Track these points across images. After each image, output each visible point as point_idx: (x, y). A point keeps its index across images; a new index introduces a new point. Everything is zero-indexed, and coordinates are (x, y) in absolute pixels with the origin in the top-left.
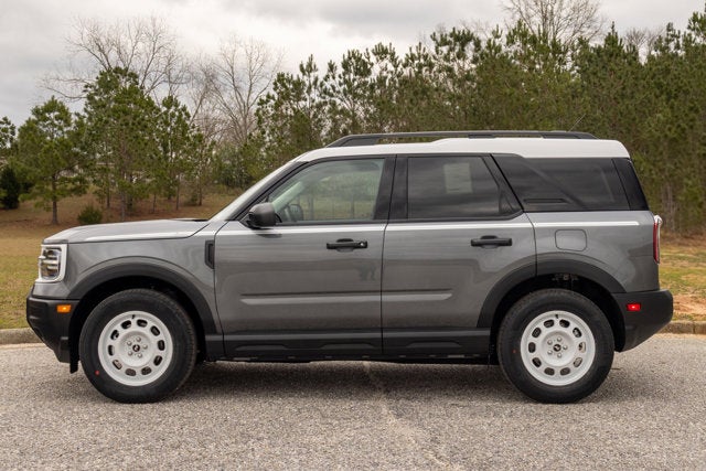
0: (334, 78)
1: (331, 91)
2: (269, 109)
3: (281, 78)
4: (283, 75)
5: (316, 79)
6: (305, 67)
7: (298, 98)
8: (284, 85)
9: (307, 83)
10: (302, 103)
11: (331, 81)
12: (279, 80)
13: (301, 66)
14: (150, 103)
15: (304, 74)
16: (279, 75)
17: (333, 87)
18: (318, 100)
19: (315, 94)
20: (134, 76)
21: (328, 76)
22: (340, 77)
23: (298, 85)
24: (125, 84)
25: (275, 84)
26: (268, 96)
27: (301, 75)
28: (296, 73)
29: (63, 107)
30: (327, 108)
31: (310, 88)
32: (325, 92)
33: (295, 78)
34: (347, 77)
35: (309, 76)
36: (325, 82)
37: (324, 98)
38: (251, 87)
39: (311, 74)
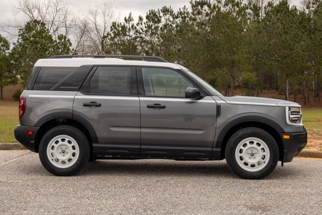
0: (141, 24)
1: (141, 31)
2: (108, 40)
3: (114, 24)
4: (115, 23)
5: (133, 26)
6: (127, 18)
7: (125, 35)
8: (116, 28)
9: (128, 27)
10: (126, 38)
11: (140, 26)
12: (113, 26)
13: (125, 18)
14: (50, 38)
15: (127, 22)
16: (113, 23)
17: (142, 29)
18: (134, 36)
19: (132, 33)
21: (139, 23)
22: (145, 24)
23: (124, 28)
24: (39, 28)
25: (111, 27)
26: (108, 34)
27: (125, 22)
28: (122, 21)
29: (5, 40)
30: (138, 40)
31: (129, 29)
32: (137, 31)
33: (122, 24)
34: (149, 23)
35: (129, 24)
36: (137, 27)
37: (137, 34)
38: (105, 29)
39: (130, 22)
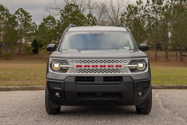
0: (149, 6)
1: (148, 10)
2: (125, 17)
3: (129, 6)
4: (130, 5)
5: (142, 7)
6: (138, 2)
7: (136, 13)
8: (130, 9)
9: (139, 8)
10: (137, 15)
11: (148, 7)
12: (129, 7)
13: (137, 2)
14: (83, 16)
15: (138, 4)
16: (129, 5)
17: (149, 9)
18: (143, 14)
19: (142, 12)
20: (77, 6)
21: (147, 5)
22: (151, 5)
23: (136, 9)
24: (74, 9)
25: (127, 8)
26: (125, 13)
27: (137, 5)
28: (135, 4)
29: (53, 18)
30: (146, 17)
31: (140, 9)
32: (146, 11)
33: (135, 6)
34: (154, 5)
35: (140, 5)
36: (146, 7)
37: (145, 13)
38: (118, 9)
39: (141, 4)
